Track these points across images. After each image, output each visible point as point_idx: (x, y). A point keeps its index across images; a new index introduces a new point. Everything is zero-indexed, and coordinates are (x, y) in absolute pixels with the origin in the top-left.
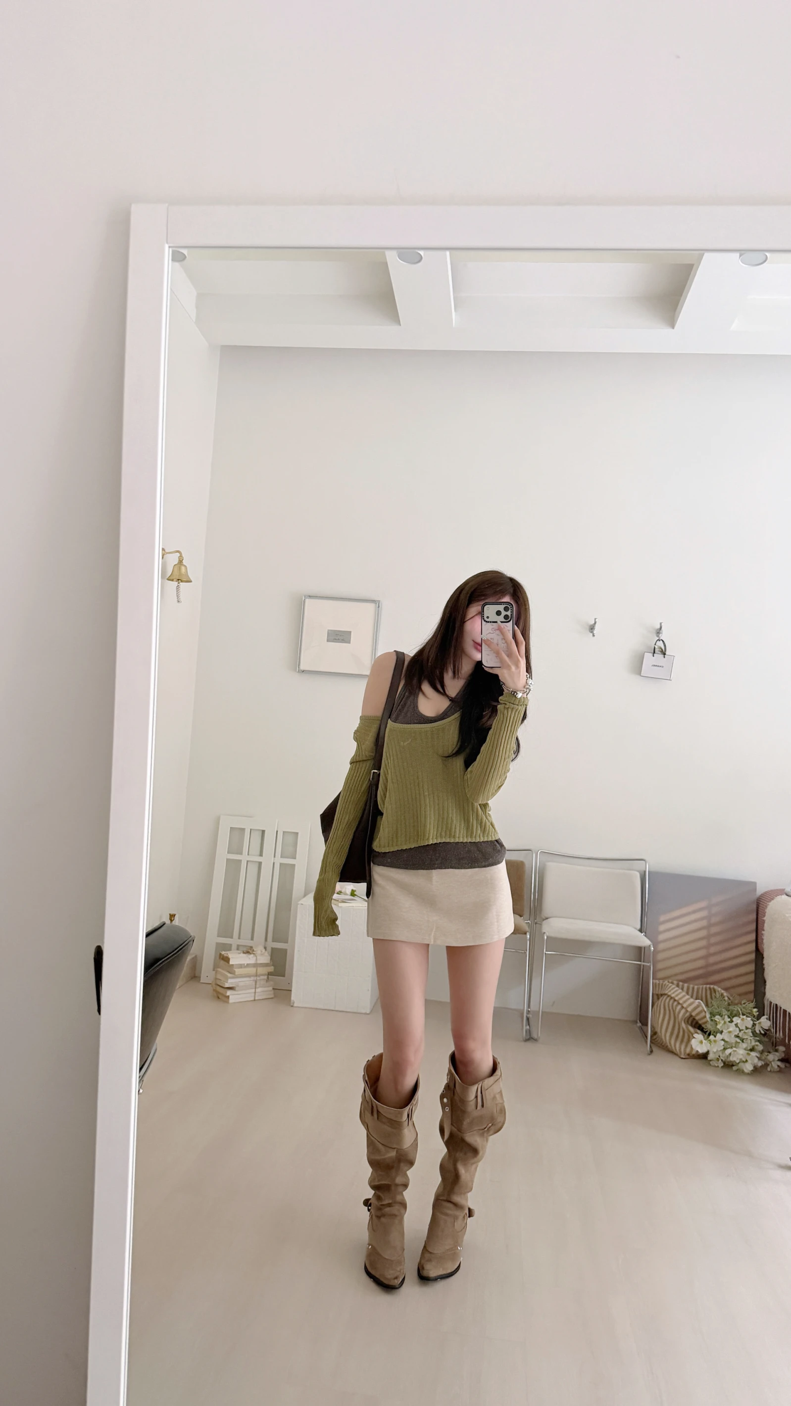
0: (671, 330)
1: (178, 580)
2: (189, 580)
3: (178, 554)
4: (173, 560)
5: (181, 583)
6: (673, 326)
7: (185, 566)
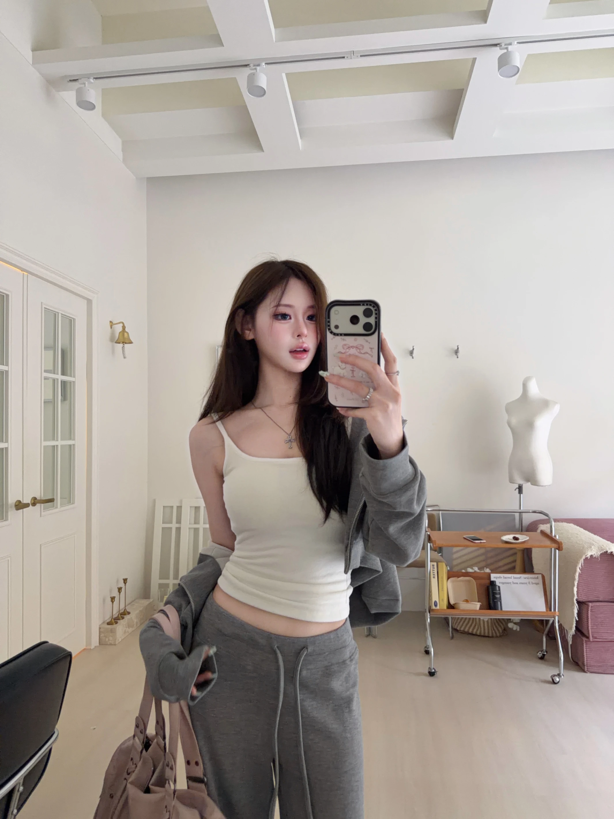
0: (451, 141)
1: (123, 342)
2: (130, 342)
3: (122, 325)
4: (119, 328)
5: (126, 345)
6: (452, 138)
7: (127, 333)
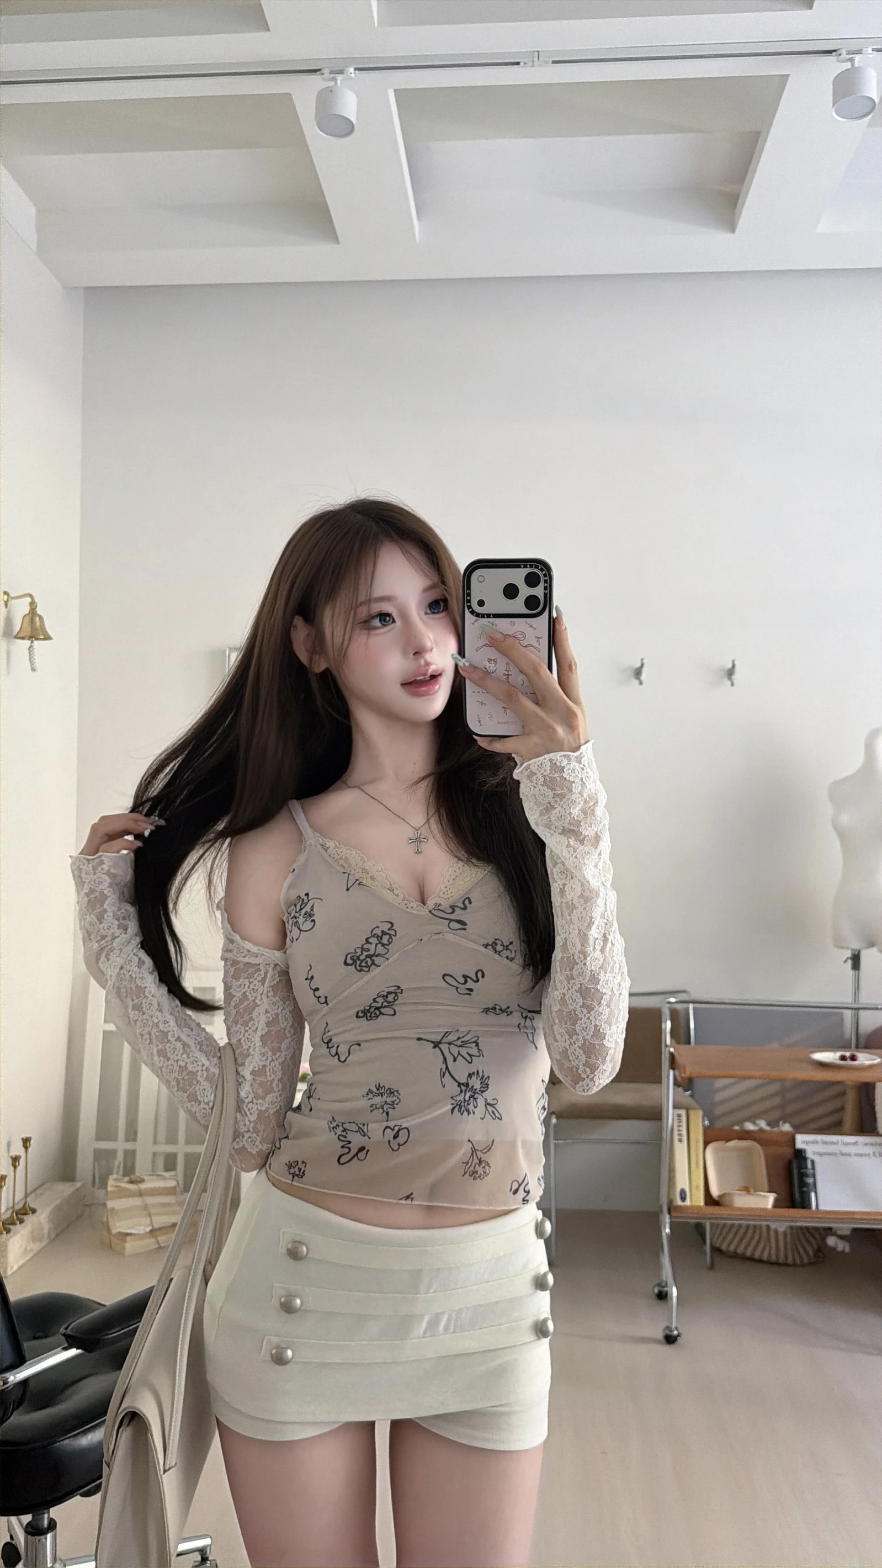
0: (730, 235)
1: (31, 637)
2: (46, 636)
3: (29, 600)
5: (36, 643)
6: (733, 231)
7: (40, 617)
